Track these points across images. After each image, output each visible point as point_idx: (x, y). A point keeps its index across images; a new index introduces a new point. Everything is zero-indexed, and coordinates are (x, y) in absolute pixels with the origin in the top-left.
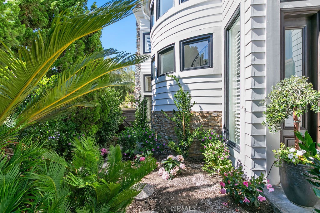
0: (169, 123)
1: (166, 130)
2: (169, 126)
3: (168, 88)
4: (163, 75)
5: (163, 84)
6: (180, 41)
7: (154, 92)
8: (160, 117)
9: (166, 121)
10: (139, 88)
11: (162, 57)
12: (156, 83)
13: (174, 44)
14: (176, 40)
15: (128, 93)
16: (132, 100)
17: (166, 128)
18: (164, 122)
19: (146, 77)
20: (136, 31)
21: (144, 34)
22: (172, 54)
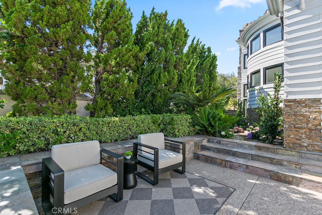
0: (256, 115)
1: (254, 119)
2: (256, 116)
3: (256, 94)
4: (254, 87)
5: (253, 92)
6: (264, 68)
7: (248, 96)
8: (251, 111)
9: (255, 114)
10: (240, 94)
11: (253, 76)
12: (249, 92)
13: (260, 69)
14: (261, 67)
15: (231, 98)
16: (234, 103)
17: (254, 118)
18: (253, 114)
19: (245, 86)
20: (239, 51)
21: (245, 55)
22: (259, 75)
